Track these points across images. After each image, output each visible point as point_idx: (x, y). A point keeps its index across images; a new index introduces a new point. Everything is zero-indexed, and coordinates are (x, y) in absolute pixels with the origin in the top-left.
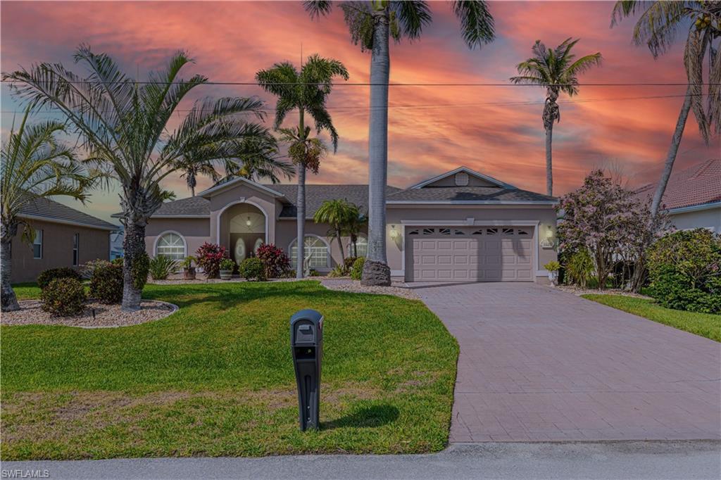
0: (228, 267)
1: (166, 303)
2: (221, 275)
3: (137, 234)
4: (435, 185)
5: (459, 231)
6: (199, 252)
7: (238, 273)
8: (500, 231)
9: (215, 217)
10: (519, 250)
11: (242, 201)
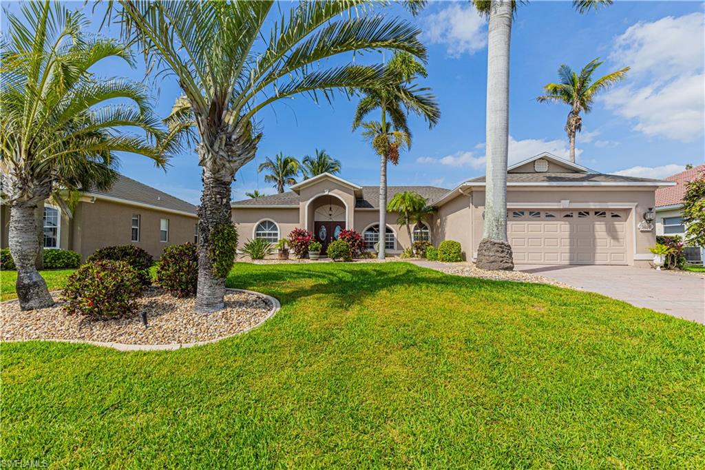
0: (316, 249)
1: (261, 295)
2: (310, 256)
3: (219, 193)
4: (515, 171)
5: (550, 213)
6: (291, 236)
7: (326, 254)
8: (592, 214)
9: (304, 207)
10: (613, 233)
11: (326, 193)
